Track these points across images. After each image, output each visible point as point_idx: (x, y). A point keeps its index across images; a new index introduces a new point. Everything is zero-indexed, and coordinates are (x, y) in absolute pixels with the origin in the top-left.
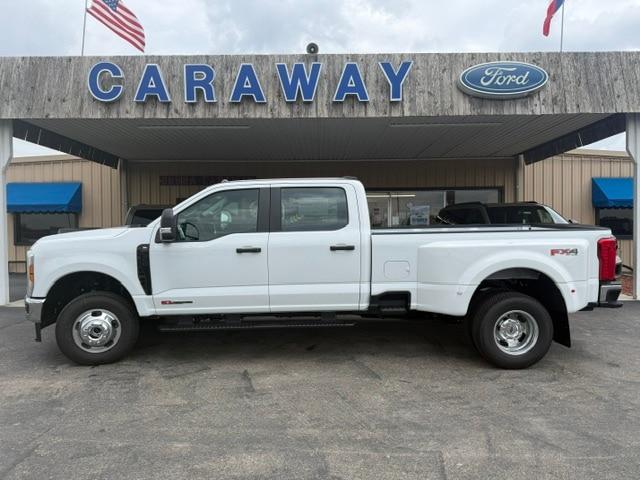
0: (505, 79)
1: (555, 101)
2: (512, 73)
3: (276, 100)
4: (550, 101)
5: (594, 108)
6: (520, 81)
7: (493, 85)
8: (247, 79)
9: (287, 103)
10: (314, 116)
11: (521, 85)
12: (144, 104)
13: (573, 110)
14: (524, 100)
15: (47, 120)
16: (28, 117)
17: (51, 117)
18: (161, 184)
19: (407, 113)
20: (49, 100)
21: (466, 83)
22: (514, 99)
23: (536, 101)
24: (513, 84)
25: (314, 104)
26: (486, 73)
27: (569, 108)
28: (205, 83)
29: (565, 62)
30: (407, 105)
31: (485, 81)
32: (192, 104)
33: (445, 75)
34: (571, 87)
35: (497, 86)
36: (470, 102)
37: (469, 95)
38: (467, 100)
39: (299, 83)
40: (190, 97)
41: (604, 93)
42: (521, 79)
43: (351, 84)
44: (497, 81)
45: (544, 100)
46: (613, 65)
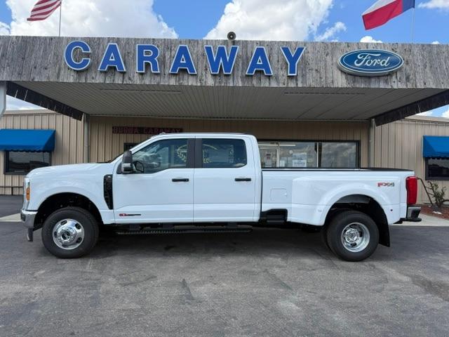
0: (372, 62)
1: (408, 79)
2: (377, 58)
3: (204, 73)
4: (404, 79)
5: (436, 85)
6: (383, 64)
7: (363, 66)
8: (183, 56)
9: (212, 75)
10: (231, 85)
12: (105, 72)
13: (420, 86)
14: (386, 78)
15: (33, 82)
16: (19, 80)
17: (36, 80)
18: (113, 132)
19: (300, 85)
20: (35, 68)
21: (344, 64)
22: (378, 77)
23: (394, 79)
25: (232, 77)
26: (359, 57)
27: (418, 85)
28: (152, 59)
29: (416, 51)
30: (300, 79)
31: (358, 63)
32: (142, 74)
34: (420, 69)
35: (366, 67)
36: (346, 78)
37: (345, 73)
38: (344, 76)
39: (221, 61)
40: (140, 68)
42: (384, 62)
43: (260, 62)
44: (367, 63)
45: (400, 78)
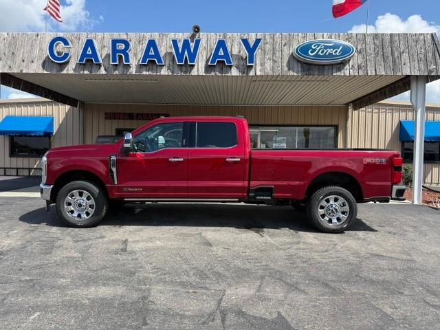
0: (325, 51)
1: (359, 67)
2: (330, 47)
3: (171, 63)
4: (356, 67)
5: (386, 72)
6: (335, 53)
7: (317, 55)
8: (152, 49)
9: (178, 65)
10: (196, 74)
11: (336, 56)
12: (84, 64)
13: (371, 73)
14: (338, 66)
16: (9, 71)
17: (24, 72)
18: (106, 118)
19: (258, 73)
20: (23, 61)
21: (299, 54)
22: (332, 65)
23: (347, 67)
24: (331, 55)
25: (196, 66)
26: (313, 47)
27: (369, 71)
28: (124, 51)
29: (368, 40)
30: (258, 68)
31: (312, 52)
32: (116, 65)
33: (285, 48)
34: (371, 58)
35: (320, 56)
36: (302, 67)
37: (301, 62)
38: (299, 65)
39: (186, 52)
40: (114, 60)
41: (394, 62)
42: (336, 51)
43: (221, 53)
44: (320, 53)
45: (353, 66)
46: (402, 42)
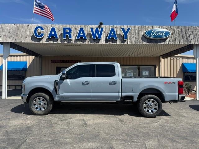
0: (158, 34)
1: (172, 41)
2: (160, 32)
3: (90, 39)
4: (171, 41)
5: (184, 43)
6: (162, 34)
7: (154, 36)
8: (82, 32)
9: (93, 39)
10: (101, 43)
11: (163, 36)
12: (50, 39)
13: (178, 43)
14: (163, 40)
15: (21, 43)
16: (15, 42)
17: (22, 42)
18: (52, 62)
19: (129, 43)
20: (22, 37)
21: (146, 35)
22: (161, 40)
23: (167, 40)
25: (101, 40)
26: (153, 32)
27: (177, 43)
28: (69, 33)
29: (176, 29)
30: (129, 41)
31: (152, 34)
32: (65, 39)
33: (140, 32)
34: (177, 37)
35: (156, 36)
36: (148, 40)
37: (147, 38)
39: (97, 34)
40: (64, 37)
41: (187, 38)
42: (163, 34)
43: (112, 34)
44: (156, 34)
45: (170, 40)
46: (190, 30)
